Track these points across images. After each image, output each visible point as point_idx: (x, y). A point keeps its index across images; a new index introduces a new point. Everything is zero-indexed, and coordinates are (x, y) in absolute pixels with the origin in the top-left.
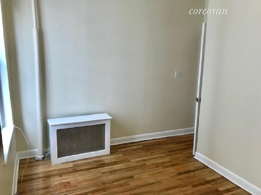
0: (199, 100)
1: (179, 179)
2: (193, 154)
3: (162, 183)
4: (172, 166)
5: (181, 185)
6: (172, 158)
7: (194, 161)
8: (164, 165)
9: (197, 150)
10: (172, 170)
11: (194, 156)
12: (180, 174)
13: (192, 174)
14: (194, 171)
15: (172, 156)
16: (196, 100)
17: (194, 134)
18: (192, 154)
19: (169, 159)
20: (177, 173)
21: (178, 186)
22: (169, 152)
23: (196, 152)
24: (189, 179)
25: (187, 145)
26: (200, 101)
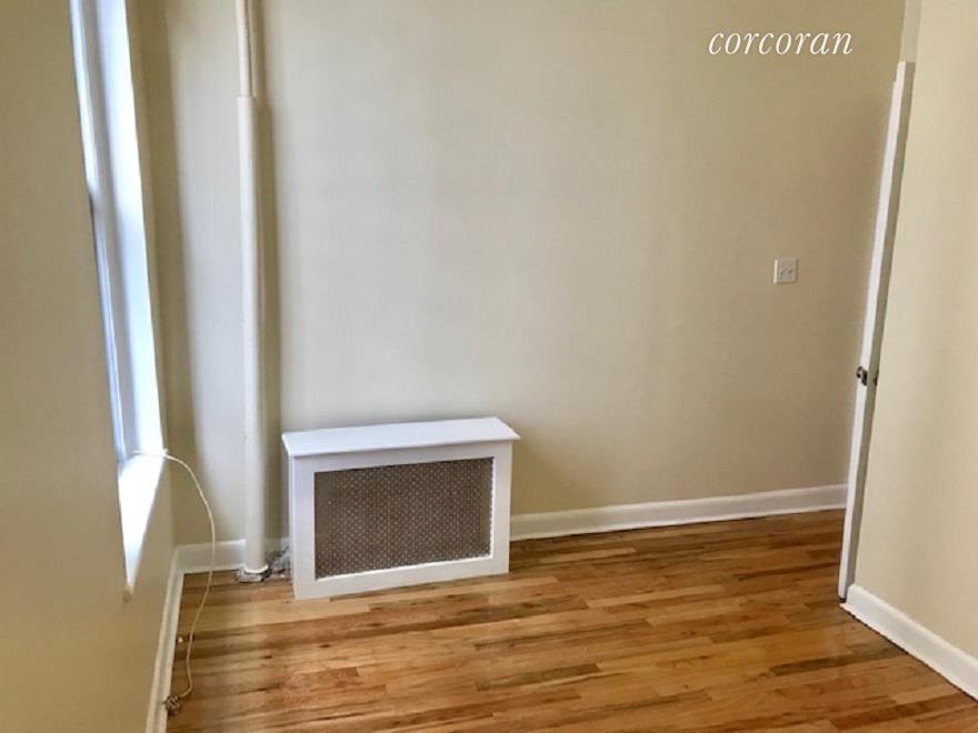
0: (870, 378)
1: (779, 692)
2: (841, 594)
3: (710, 699)
4: (753, 634)
5: (787, 714)
6: (751, 601)
7: (844, 622)
8: (722, 628)
9: (856, 580)
10: (750, 650)
11: (844, 601)
12: (785, 670)
13: (832, 674)
14: (841, 662)
15: (753, 597)
16: (859, 376)
17: (844, 511)
18: (837, 591)
19: (741, 605)
20: (773, 664)
21: (774, 718)
22: (742, 578)
23: (852, 588)
24: (822, 692)
25: (814, 554)
26: (875, 381)
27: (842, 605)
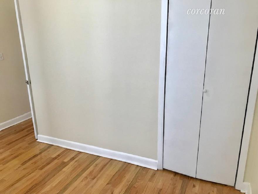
0: (29, 82)
1: (24, 169)
2: (36, 138)
3: (5, 180)
4: (15, 157)
5: (27, 173)
6: (13, 150)
7: (38, 144)
8: (5, 160)
9: (39, 133)
10: (16, 162)
11: (37, 139)
12: (25, 163)
13: (39, 157)
14: (40, 153)
16: (26, 83)
17: (32, 118)
19: (10, 152)
20: (21, 163)
21: (24, 176)
22: (9, 144)
23: (38, 135)
24: (35, 164)
25: (28, 131)
27: (37, 141)
